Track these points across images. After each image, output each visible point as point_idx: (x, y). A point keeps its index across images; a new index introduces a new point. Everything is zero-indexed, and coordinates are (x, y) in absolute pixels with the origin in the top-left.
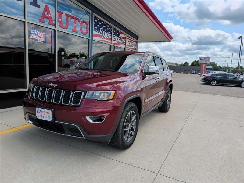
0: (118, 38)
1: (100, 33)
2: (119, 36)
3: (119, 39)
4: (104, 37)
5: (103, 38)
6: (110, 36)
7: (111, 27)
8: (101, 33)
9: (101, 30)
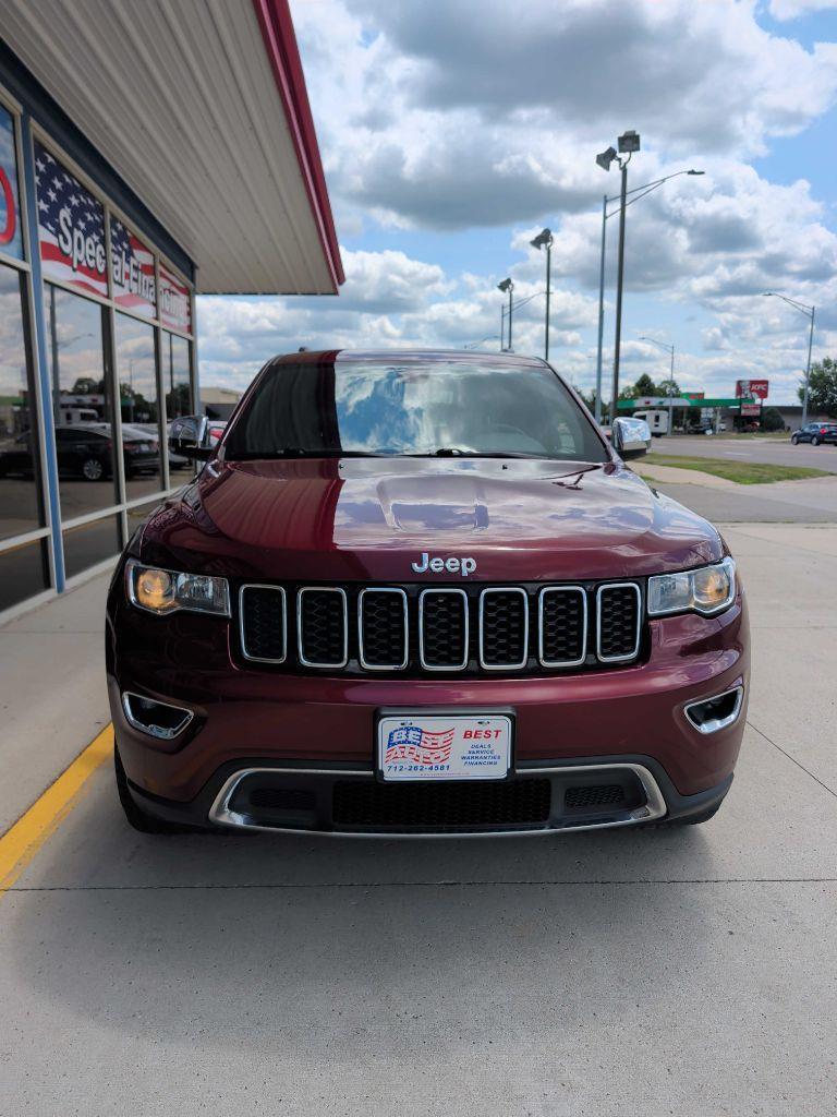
0: (126, 268)
1: (61, 237)
2: (132, 261)
3: (133, 274)
4: (79, 262)
5: (75, 265)
6: (99, 259)
7: (100, 210)
8: (66, 242)
9: (65, 220)
